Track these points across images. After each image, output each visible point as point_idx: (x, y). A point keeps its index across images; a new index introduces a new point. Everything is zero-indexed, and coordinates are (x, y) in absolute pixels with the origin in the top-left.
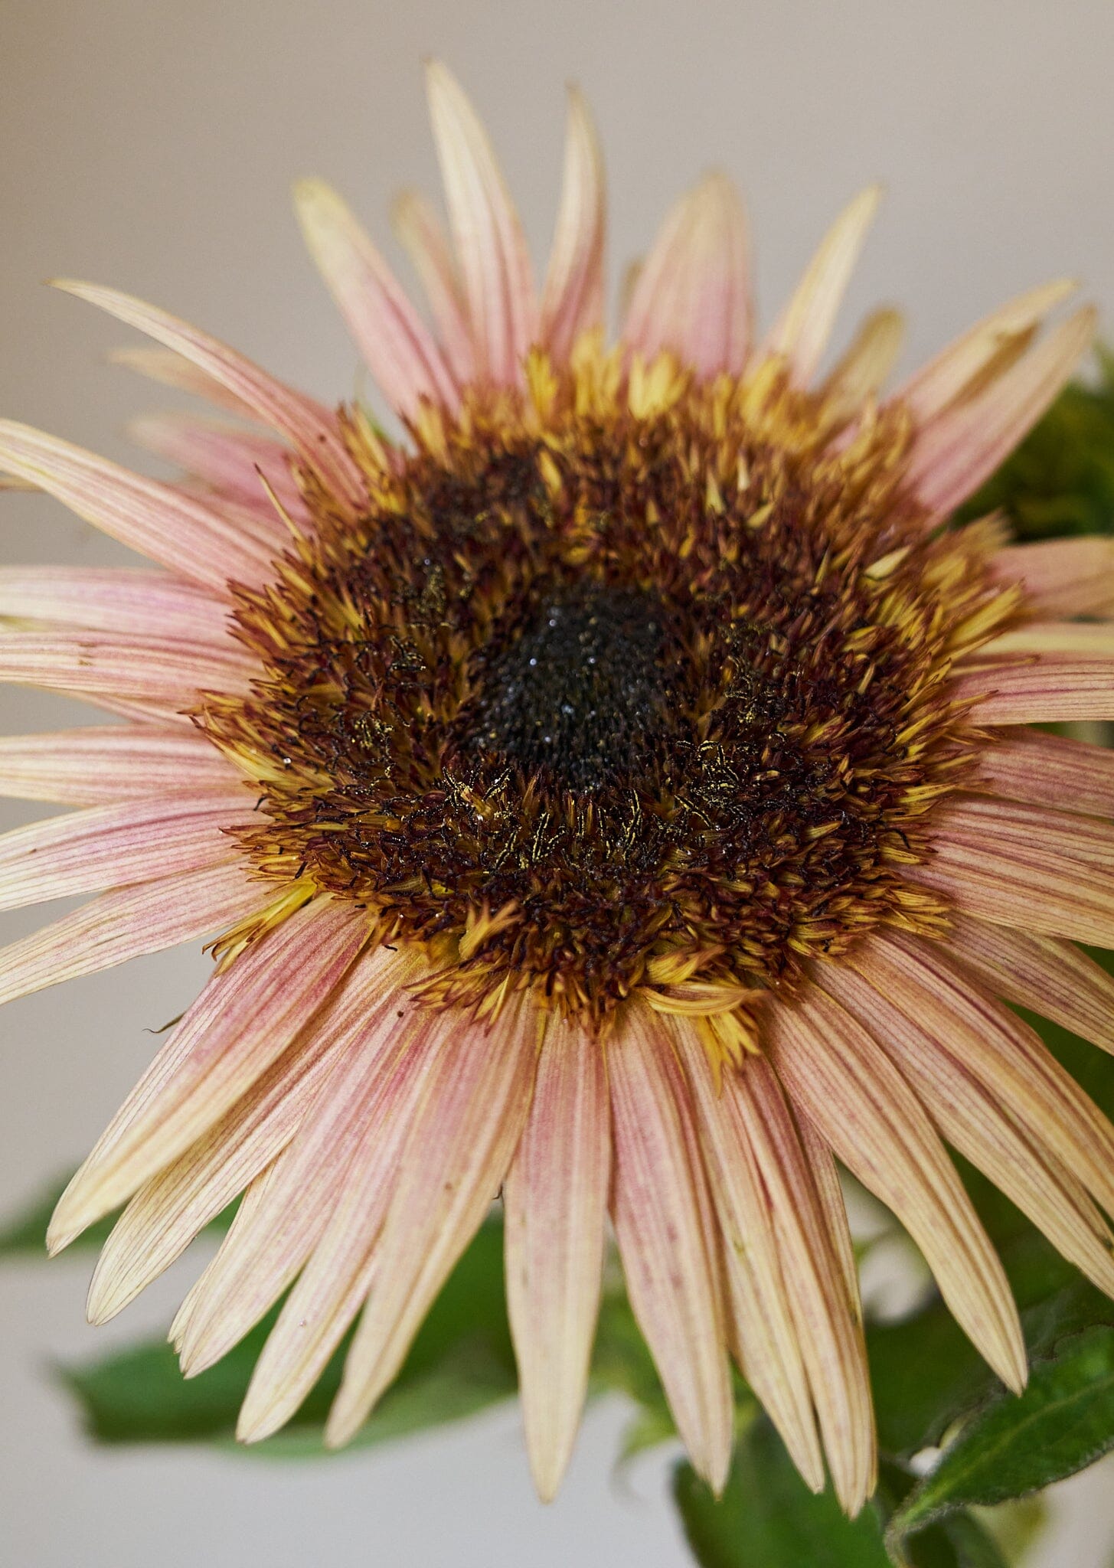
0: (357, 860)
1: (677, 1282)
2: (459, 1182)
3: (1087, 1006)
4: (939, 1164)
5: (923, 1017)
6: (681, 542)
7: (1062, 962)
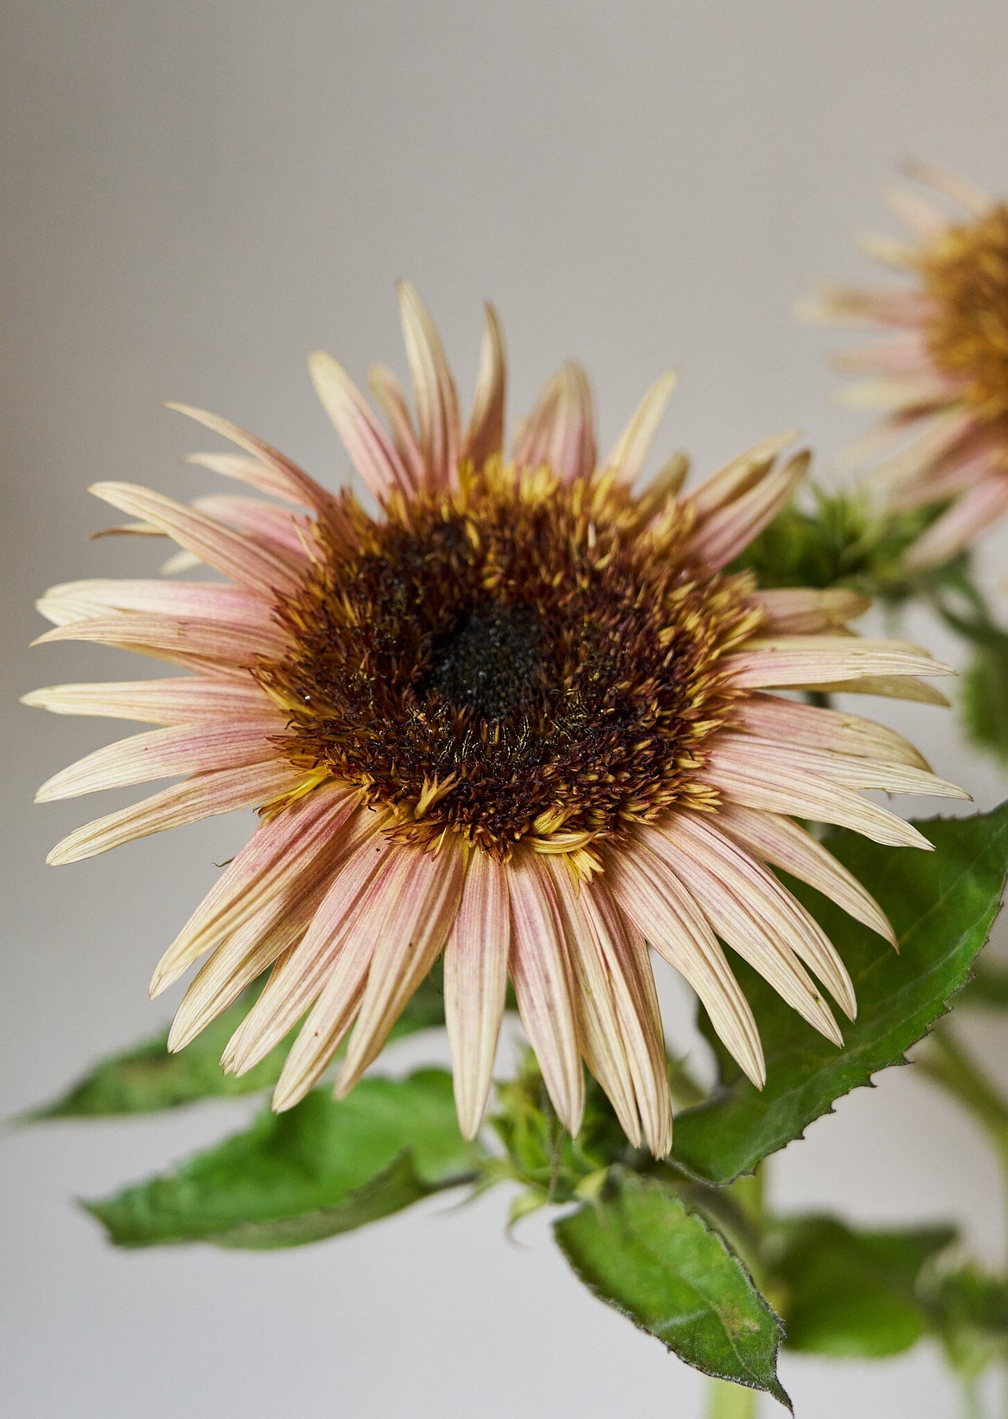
0: (352, 756)
1: (551, 1007)
2: (417, 943)
3: (803, 859)
4: (712, 945)
5: (702, 857)
6: (553, 576)
7: (787, 832)
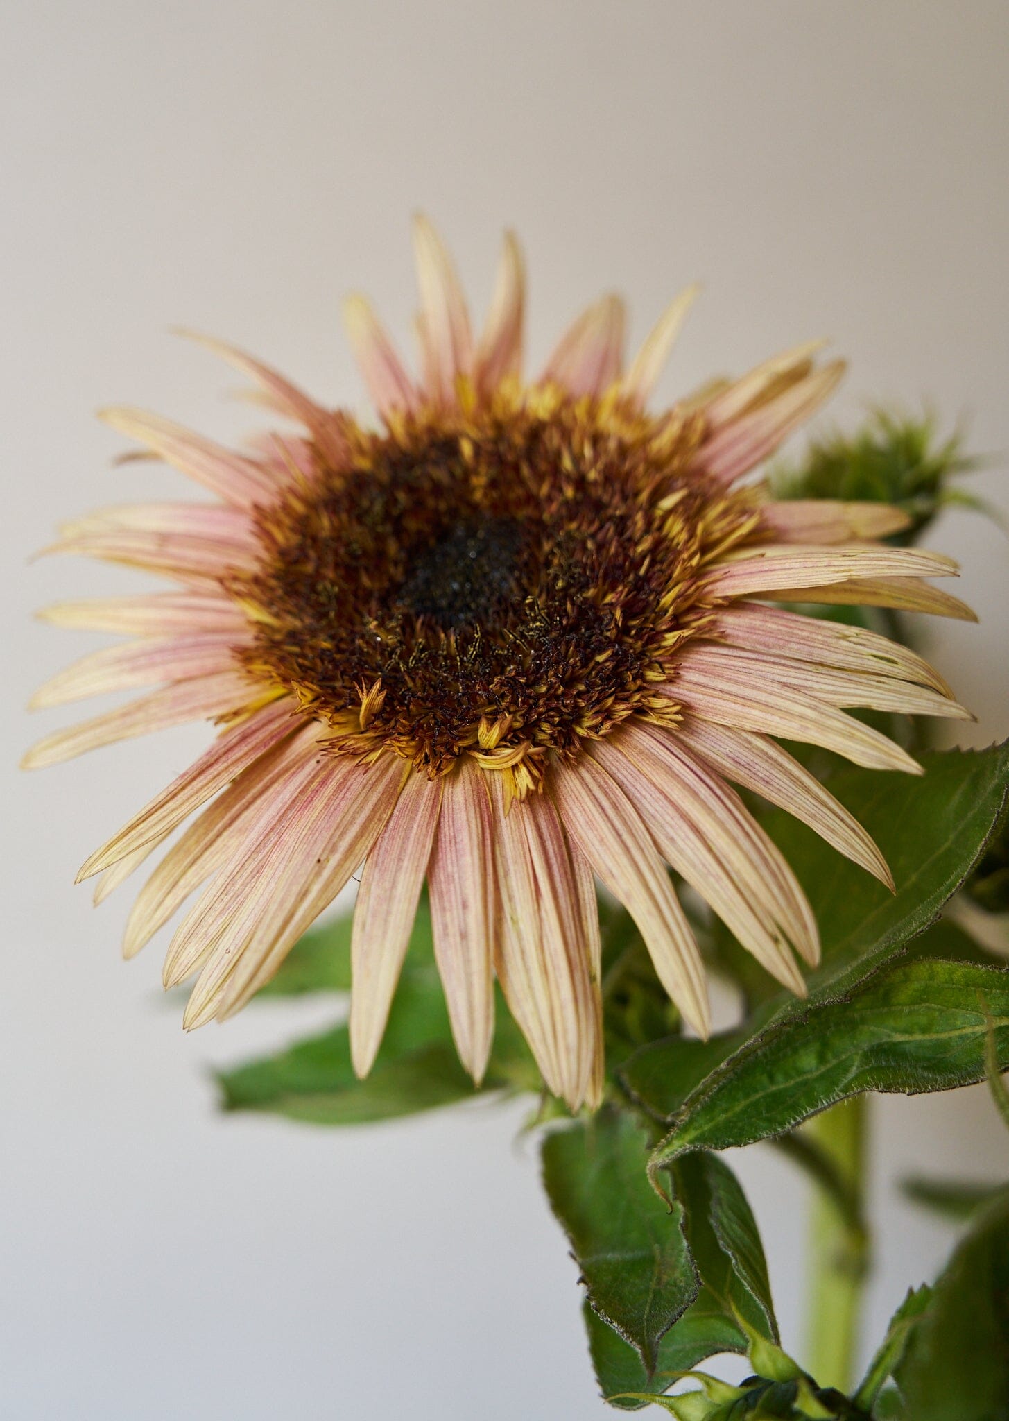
1: (464, 936)
2: (327, 860)
3: (782, 784)
4: (658, 875)
5: (658, 778)
6: (540, 486)
7: (766, 754)
